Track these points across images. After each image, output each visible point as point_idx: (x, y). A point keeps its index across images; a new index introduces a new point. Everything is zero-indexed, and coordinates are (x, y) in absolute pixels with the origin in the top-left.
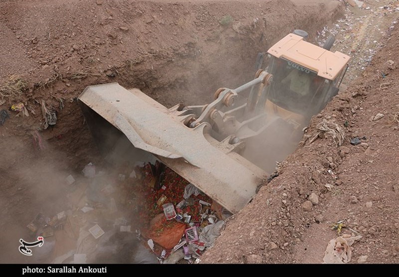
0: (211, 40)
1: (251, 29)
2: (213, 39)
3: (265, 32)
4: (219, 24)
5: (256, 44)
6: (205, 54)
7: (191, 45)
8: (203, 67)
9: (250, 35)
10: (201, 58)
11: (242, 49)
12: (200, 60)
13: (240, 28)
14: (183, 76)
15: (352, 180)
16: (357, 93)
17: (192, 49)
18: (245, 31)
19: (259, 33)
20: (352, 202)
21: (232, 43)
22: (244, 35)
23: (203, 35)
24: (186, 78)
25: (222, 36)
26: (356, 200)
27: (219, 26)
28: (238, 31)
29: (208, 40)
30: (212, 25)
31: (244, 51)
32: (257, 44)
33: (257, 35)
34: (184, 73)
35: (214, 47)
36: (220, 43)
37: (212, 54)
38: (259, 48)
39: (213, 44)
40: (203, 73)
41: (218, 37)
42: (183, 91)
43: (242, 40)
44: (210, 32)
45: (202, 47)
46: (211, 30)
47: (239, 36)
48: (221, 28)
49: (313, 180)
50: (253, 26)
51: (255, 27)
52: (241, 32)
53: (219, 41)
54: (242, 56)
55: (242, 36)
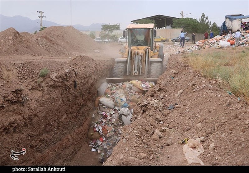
0: (34, 89)
1: (65, 78)
2: (36, 88)
3: (77, 80)
4: (38, 76)
5: (71, 89)
6: (31, 100)
7: (19, 92)
8: (32, 111)
9: (66, 83)
10: (29, 104)
11: (62, 95)
12: (28, 106)
13: (56, 77)
14: (15, 120)
15: (180, 122)
16: (159, 88)
17: (19, 95)
18: (61, 80)
19: (72, 80)
20: (186, 130)
21: (52, 89)
22: (60, 82)
23: (27, 85)
24: (19, 121)
25: (43, 85)
26: (189, 127)
27: (39, 77)
28: (56, 80)
29: (32, 89)
30: (33, 77)
31: (63, 96)
32: (73, 89)
33: (71, 82)
34: (16, 117)
35: (38, 94)
36: (43, 90)
37: (38, 99)
38: (75, 92)
39: (36, 91)
40: (33, 117)
41: (40, 86)
42: (18, 135)
43: (60, 87)
44: (32, 83)
45: (28, 95)
46: (33, 81)
47: (57, 83)
48: (41, 79)
49: (152, 126)
50: (66, 75)
51: (68, 75)
52: (58, 80)
53: (41, 88)
54: (63, 100)
55: (59, 84)
